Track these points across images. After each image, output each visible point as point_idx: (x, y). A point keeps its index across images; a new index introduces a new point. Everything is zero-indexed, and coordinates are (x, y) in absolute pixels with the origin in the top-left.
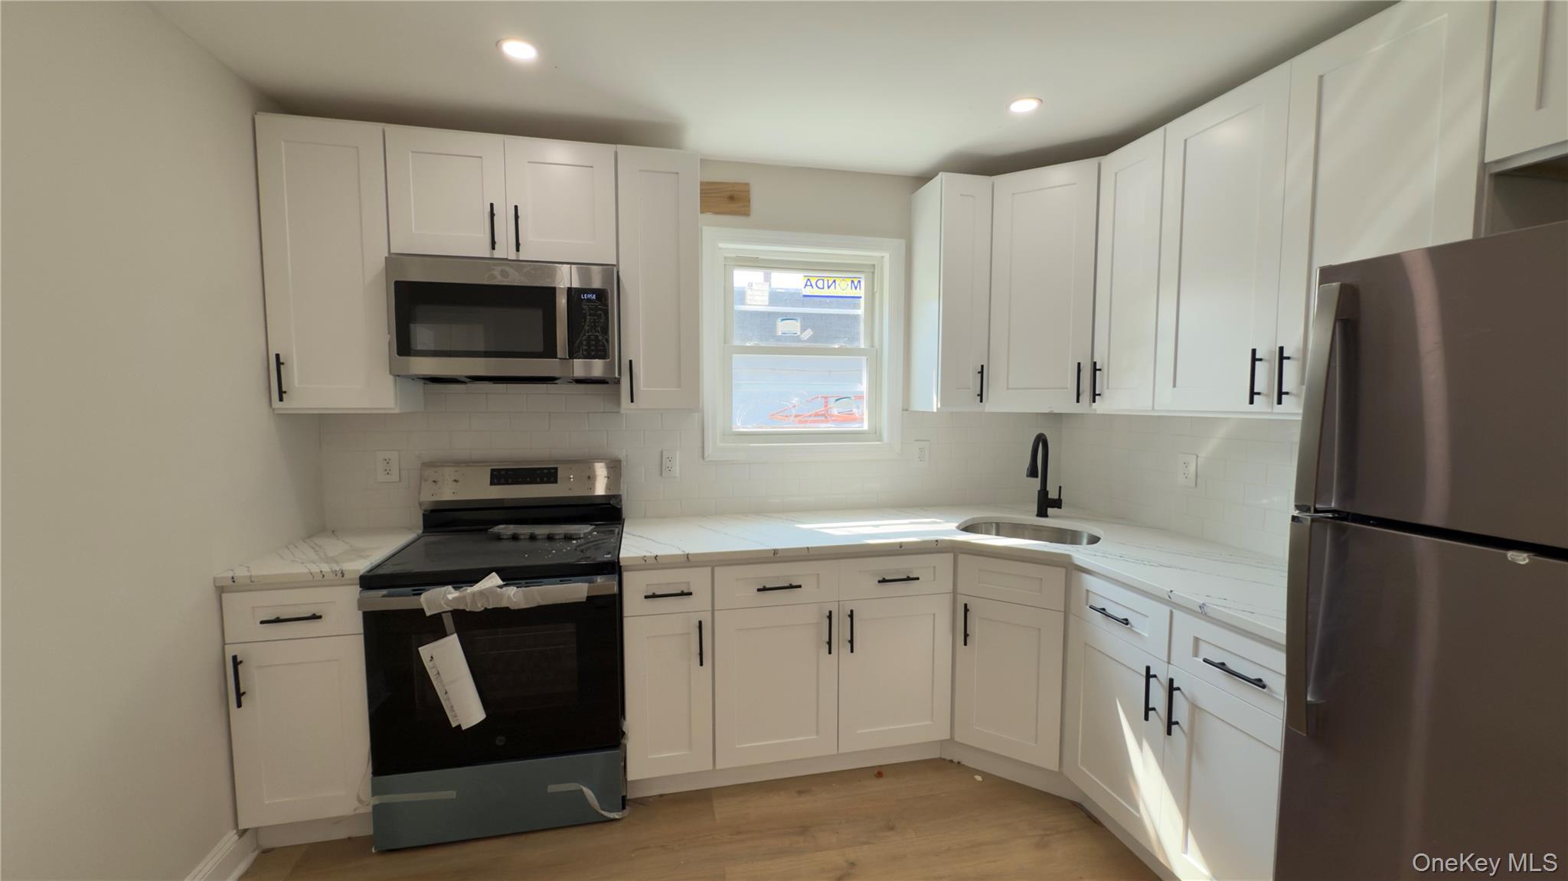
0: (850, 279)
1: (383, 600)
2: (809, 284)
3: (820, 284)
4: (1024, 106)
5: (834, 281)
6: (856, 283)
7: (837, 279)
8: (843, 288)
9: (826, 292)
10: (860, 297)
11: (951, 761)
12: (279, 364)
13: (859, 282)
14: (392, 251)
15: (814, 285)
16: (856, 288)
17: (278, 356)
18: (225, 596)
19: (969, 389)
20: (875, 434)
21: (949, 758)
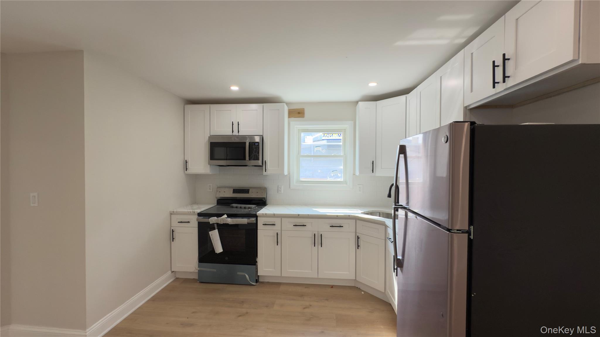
0: (338, 134)
1: (203, 220)
2: (324, 136)
3: (328, 136)
4: (373, 84)
5: (332, 135)
6: (340, 134)
7: (333, 134)
8: (335, 136)
9: (330, 138)
10: (341, 139)
11: (357, 288)
12: (186, 162)
13: (341, 134)
14: (211, 135)
15: (326, 136)
16: (340, 136)
17: (186, 160)
18: (172, 216)
19: (369, 168)
20: (345, 182)
21: (357, 287)
